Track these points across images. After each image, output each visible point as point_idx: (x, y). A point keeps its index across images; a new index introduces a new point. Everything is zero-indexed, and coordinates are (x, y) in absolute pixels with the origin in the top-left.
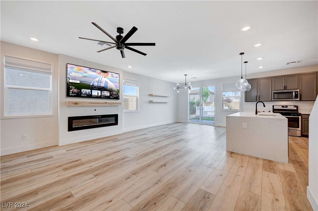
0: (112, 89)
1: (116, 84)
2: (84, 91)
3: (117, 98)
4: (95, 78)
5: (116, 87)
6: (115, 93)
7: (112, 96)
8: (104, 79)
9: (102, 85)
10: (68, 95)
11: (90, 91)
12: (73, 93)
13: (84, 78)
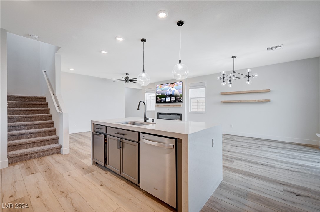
0: (177, 95)
1: (179, 90)
2: (163, 99)
3: (180, 101)
4: (167, 90)
5: (179, 93)
6: (179, 98)
7: (177, 100)
8: (172, 89)
9: (171, 93)
10: (157, 103)
11: (165, 98)
12: (158, 101)
13: (163, 91)
